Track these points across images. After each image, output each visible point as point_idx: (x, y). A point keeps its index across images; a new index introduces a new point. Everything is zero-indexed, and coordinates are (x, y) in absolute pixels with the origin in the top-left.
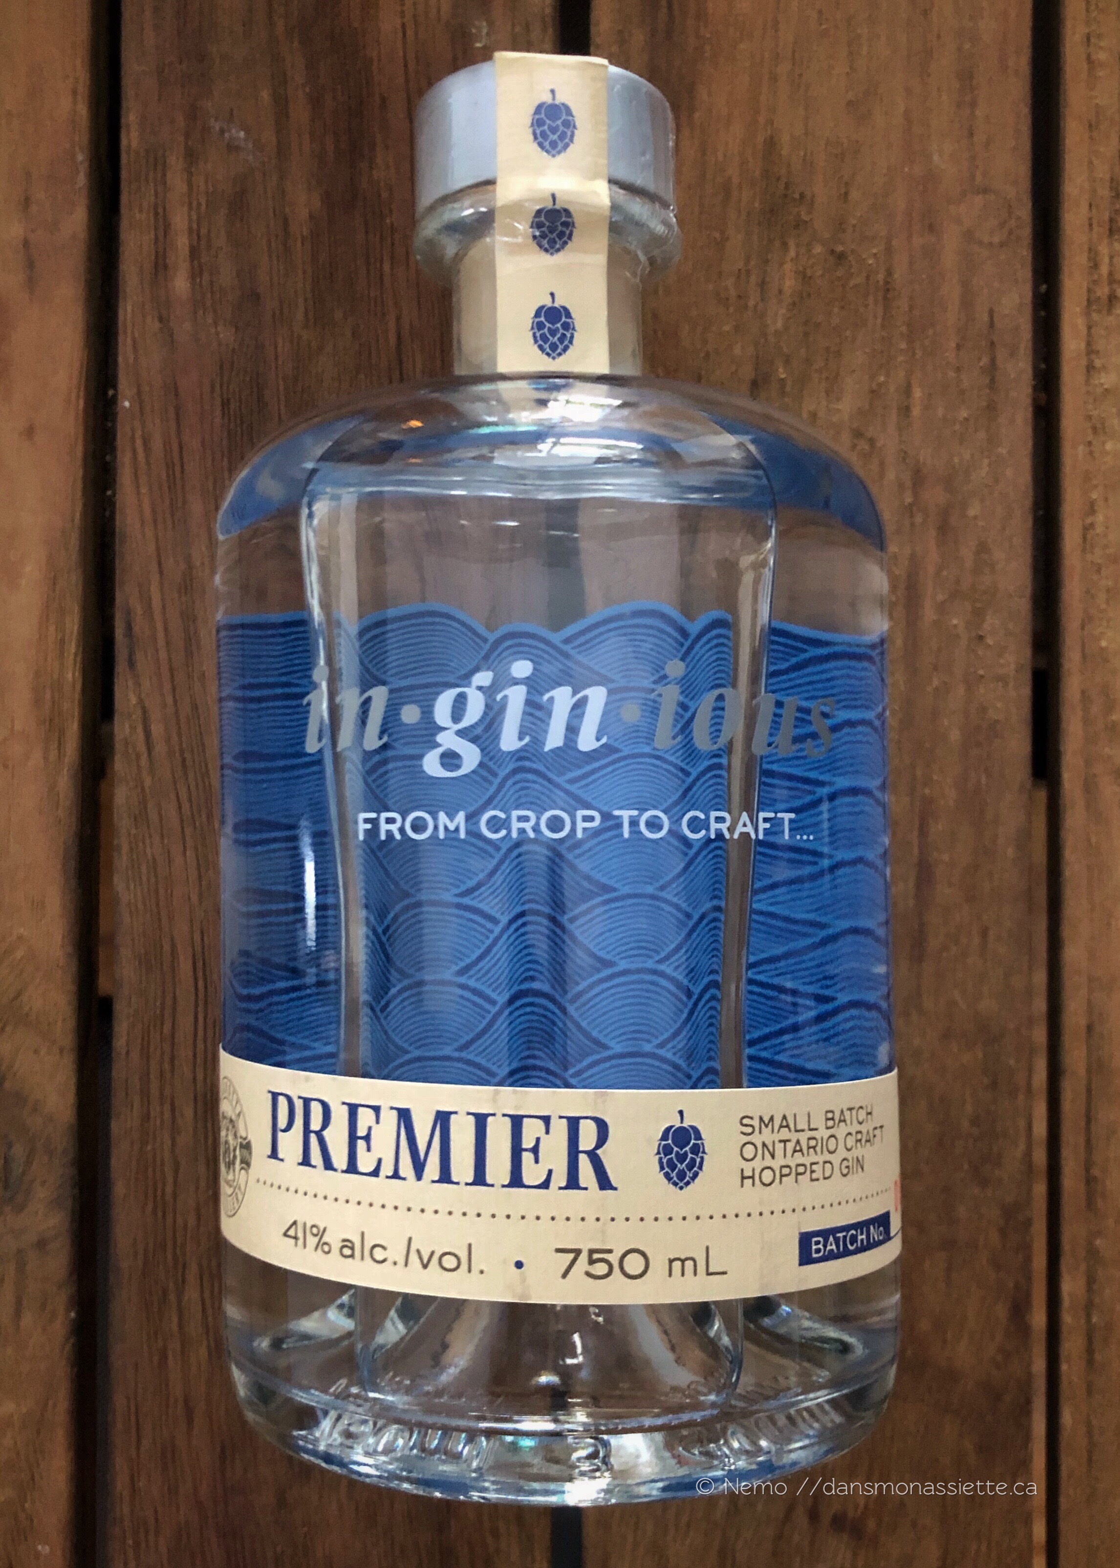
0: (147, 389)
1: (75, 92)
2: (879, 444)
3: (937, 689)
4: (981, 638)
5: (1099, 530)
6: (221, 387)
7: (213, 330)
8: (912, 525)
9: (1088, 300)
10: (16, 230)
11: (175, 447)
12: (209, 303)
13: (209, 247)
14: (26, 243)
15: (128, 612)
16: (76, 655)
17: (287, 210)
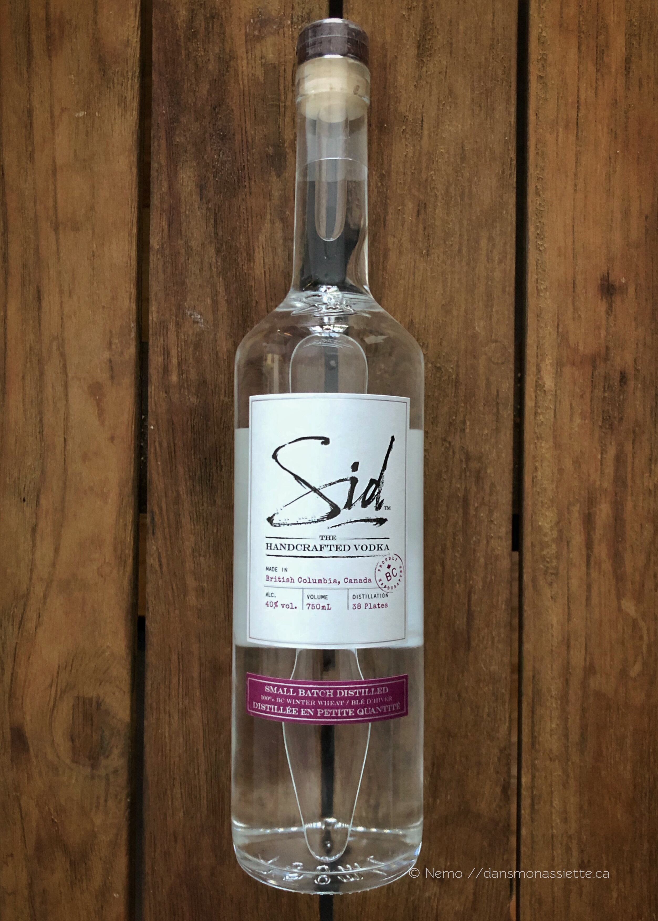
0: (160, 421)
1: (130, 298)
2: (452, 444)
3: (475, 542)
4: (492, 521)
5: (539, 478)
6: (191, 420)
7: (187, 397)
8: (466, 476)
9: (536, 386)
10: (106, 355)
11: (172, 445)
12: (186, 386)
13: (185, 363)
14: (110, 361)
15: (152, 512)
16: (131, 531)
17: (218, 348)
